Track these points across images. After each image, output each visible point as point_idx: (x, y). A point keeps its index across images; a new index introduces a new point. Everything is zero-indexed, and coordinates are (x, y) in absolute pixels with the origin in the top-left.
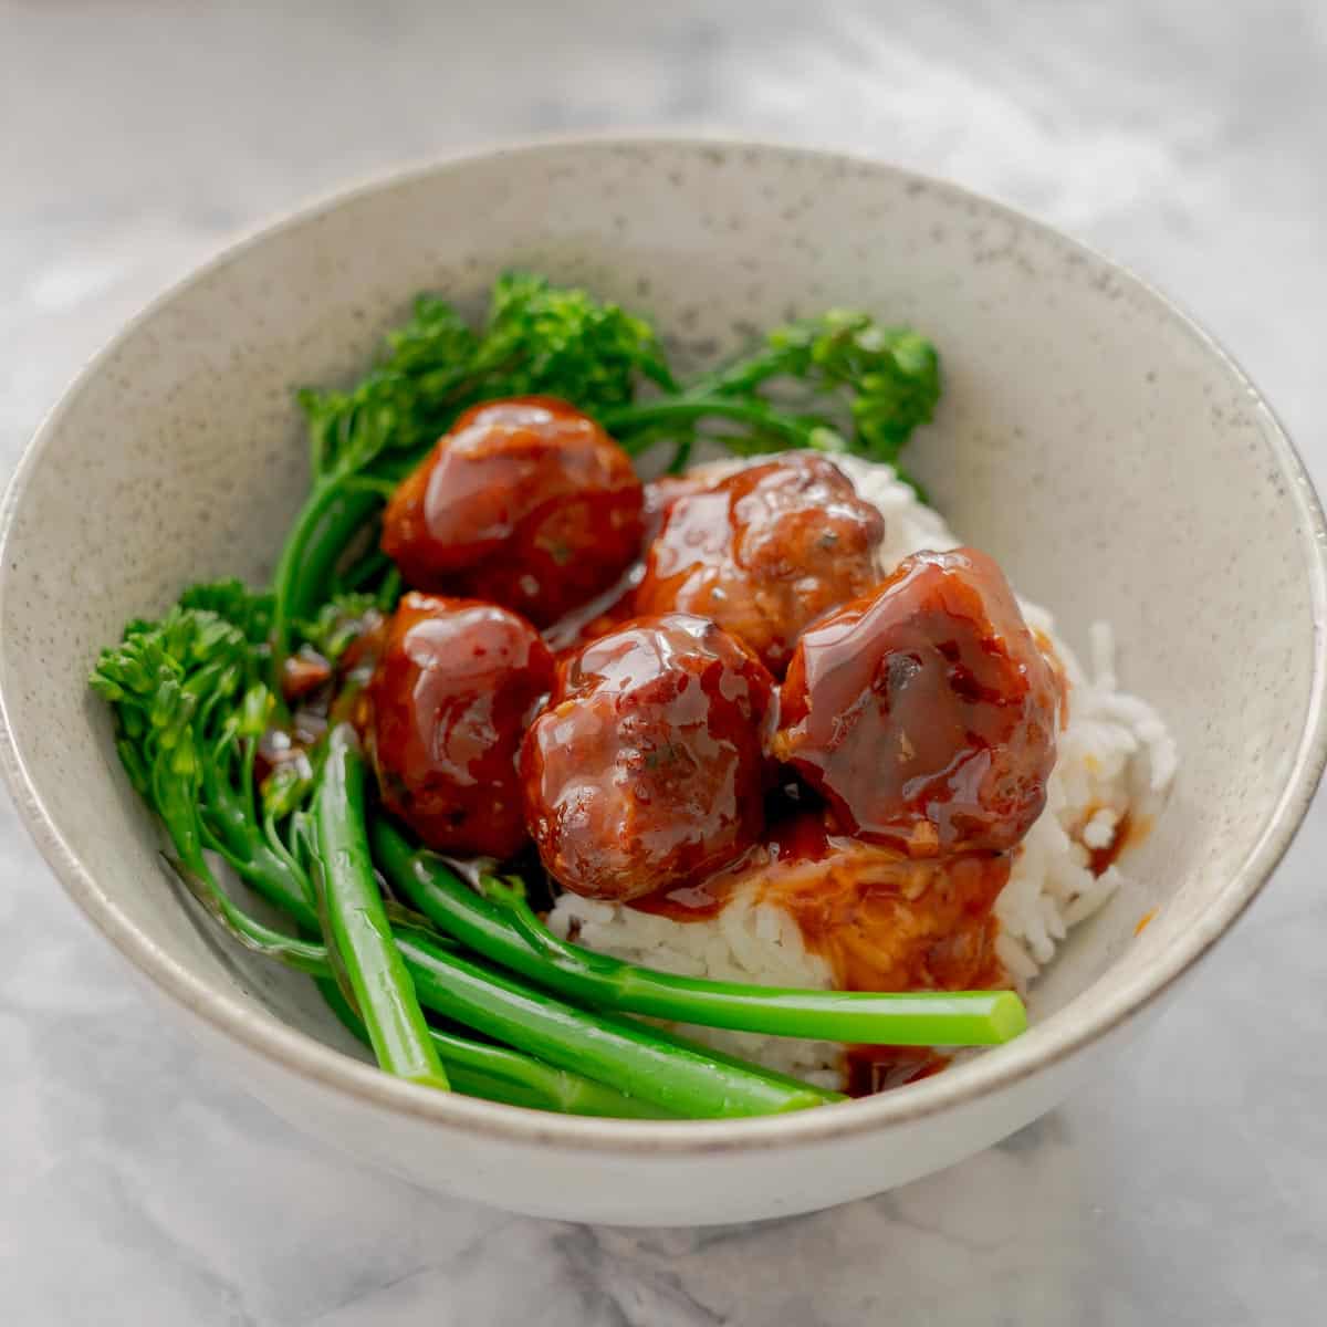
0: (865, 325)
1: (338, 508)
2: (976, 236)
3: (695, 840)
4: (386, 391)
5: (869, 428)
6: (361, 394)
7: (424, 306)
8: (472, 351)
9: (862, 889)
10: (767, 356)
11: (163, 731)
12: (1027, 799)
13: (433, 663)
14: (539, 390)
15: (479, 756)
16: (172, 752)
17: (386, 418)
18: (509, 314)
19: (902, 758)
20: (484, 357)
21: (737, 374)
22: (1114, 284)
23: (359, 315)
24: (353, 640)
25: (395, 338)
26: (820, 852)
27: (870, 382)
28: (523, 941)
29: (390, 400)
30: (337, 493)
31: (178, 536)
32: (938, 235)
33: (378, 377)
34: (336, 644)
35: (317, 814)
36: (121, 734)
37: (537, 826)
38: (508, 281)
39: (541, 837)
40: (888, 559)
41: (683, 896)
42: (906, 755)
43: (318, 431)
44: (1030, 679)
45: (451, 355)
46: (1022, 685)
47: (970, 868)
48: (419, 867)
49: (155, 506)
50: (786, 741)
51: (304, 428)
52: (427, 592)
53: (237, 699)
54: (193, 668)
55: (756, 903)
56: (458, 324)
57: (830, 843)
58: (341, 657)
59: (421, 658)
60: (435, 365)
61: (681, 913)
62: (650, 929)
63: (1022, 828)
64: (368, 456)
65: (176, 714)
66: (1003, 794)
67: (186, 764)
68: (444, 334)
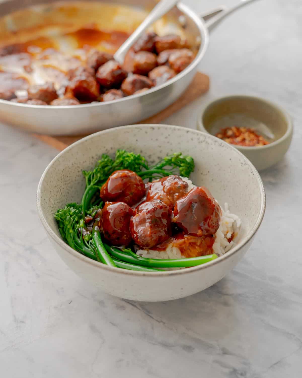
0: (181, 154)
1: (90, 192)
2: (198, 139)
3: (161, 235)
4: (99, 170)
5: (183, 173)
6: (94, 171)
7: (104, 156)
8: (113, 163)
9: (190, 243)
10: (164, 162)
11: (67, 225)
12: (216, 225)
13: (112, 211)
14: (126, 168)
15: (121, 227)
16: (69, 229)
17: (99, 175)
18: (119, 157)
19: (195, 219)
20: (115, 164)
21: (159, 166)
22: (222, 145)
23: (93, 158)
24: (97, 213)
25: (100, 161)
26: (182, 238)
27: (182, 165)
28: (132, 257)
29: (99, 172)
30: (91, 189)
31: (64, 196)
32: (192, 139)
33: (97, 168)
34: (94, 214)
35: (94, 240)
36: (59, 227)
37: (134, 236)
38: (119, 151)
39: (135, 237)
40: (189, 190)
41: (159, 246)
42: (196, 219)
43: (87, 178)
44: (215, 204)
45: (109, 164)
46: (214, 206)
47: (208, 239)
48: (112, 249)
49: (61, 190)
50: (175, 218)
51: (85, 178)
52: (109, 201)
53: (78, 222)
54: (71, 216)
55: (172, 247)
56: (110, 159)
57: (185, 236)
58: (94, 216)
59: (110, 211)
60: (107, 166)
61: (159, 250)
62: (154, 253)
63: (216, 230)
64: (96, 182)
65: (70, 222)
66: (212, 224)
67: (71, 231)
68: (108, 161)
